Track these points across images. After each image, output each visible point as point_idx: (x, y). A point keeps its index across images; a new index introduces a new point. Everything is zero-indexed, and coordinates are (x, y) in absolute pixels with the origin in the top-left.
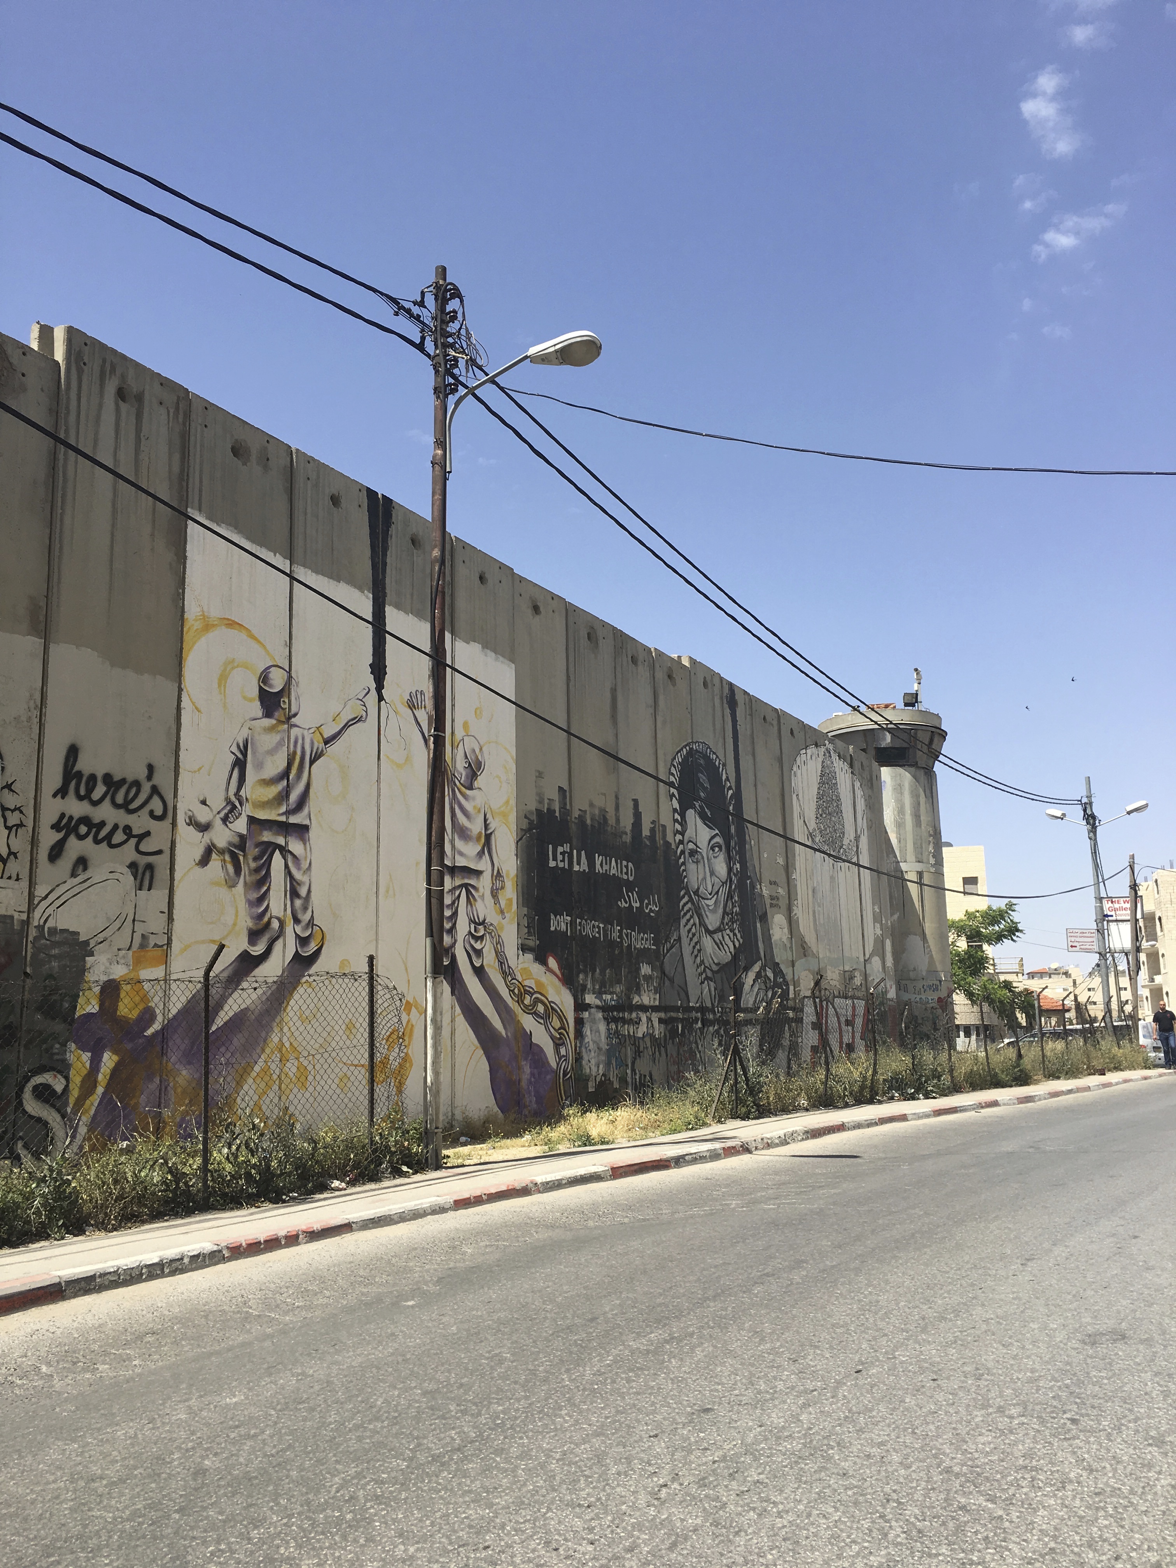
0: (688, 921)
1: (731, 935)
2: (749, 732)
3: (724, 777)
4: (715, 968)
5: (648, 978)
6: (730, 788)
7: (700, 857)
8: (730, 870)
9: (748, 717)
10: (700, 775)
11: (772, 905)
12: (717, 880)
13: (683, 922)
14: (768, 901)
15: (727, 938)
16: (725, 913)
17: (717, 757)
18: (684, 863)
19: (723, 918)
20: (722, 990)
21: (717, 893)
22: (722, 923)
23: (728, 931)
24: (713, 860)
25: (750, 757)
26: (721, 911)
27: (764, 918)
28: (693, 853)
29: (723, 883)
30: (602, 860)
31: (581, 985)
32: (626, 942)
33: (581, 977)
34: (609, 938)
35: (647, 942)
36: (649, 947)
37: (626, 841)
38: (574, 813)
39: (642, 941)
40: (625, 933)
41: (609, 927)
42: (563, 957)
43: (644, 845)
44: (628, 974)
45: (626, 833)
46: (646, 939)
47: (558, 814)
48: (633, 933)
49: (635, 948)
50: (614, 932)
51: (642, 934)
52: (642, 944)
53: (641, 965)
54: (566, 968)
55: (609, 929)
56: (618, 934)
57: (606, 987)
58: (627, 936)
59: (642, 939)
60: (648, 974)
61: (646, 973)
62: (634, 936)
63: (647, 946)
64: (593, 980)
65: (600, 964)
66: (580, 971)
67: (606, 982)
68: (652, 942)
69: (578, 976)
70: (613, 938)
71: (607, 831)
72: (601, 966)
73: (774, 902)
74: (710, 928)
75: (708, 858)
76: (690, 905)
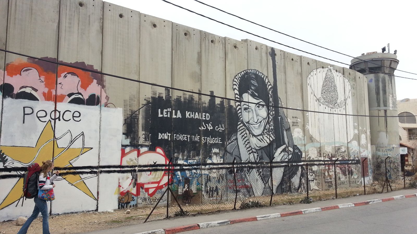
0: (242, 132)
1: (268, 136)
2: (283, 65)
3: (267, 81)
4: (257, 148)
5: (216, 154)
6: (270, 85)
7: (250, 110)
8: (268, 114)
9: (283, 60)
10: (252, 81)
11: (293, 125)
12: (260, 118)
13: (239, 133)
14: (291, 124)
15: (265, 138)
16: (265, 129)
17: (263, 74)
18: (241, 112)
19: (264, 130)
20: (262, 156)
21: (261, 122)
22: (263, 132)
23: (266, 135)
24: (258, 111)
25: (283, 74)
26: (262, 128)
27: (288, 130)
28: (245, 109)
29: (264, 119)
30: (190, 113)
31: (176, 157)
32: (204, 141)
33: (176, 155)
34: (193, 140)
35: (217, 141)
36: (218, 142)
37: (205, 106)
38: (174, 97)
39: (214, 141)
40: (203, 138)
41: (193, 136)
42: (165, 148)
43: (216, 107)
44: (204, 152)
45: (205, 103)
46: (216, 140)
47: (164, 98)
48: (208, 138)
49: (209, 143)
50: (196, 138)
51: (214, 138)
52: (213, 142)
53: (213, 149)
54: (167, 151)
55: (193, 137)
56: (198, 139)
57: (190, 158)
58: (204, 139)
59: (214, 140)
60: (217, 152)
61: (215, 152)
62: (208, 139)
63: (216, 142)
64: (183, 156)
65: (187, 149)
66: (175, 153)
67: (190, 156)
68: (220, 141)
69: (174, 154)
70: (196, 140)
71: (193, 103)
72: (188, 150)
73: (295, 124)
74: (256, 134)
75: (255, 110)
76: (243, 127)
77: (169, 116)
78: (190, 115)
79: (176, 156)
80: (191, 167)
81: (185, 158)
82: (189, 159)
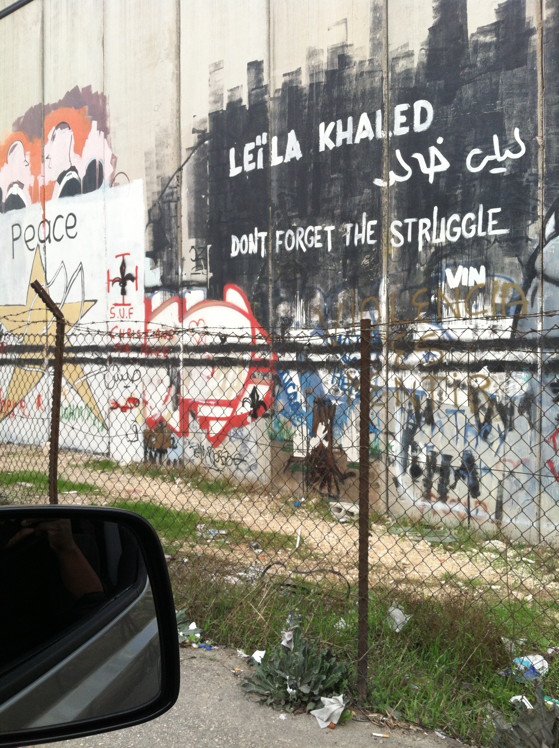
5: (468, 294)
30: (335, 128)
31: (282, 318)
32: (399, 241)
33: (283, 308)
34: (348, 243)
35: (473, 227)
36: (481, 234)
37: (410, 66)
38: (274, 85)
39: (455, 229)
40: (397, 227)
41: (349, 226)
42: (251, 287)
43: (470, 50)
44: (402, 291)
45: (409, 55)
46: (470, 223)
47: (245, 102)
48: (422, 221)
49: (427, 245)
50: (360, 231)
51: (456, 217)
52: (453, 234)
53: (448, 272)
54: (255, 299)
55: (349, 230)
56: (370, 233)
57: (335, 317)
58: (403, 230)
59: (456, 224)
60: (472, 284)
61: (464, 283)
62: (425, 225)
63: (471, 235)
64: (308, 310)
65: (324, 284)
66: (282, 300)
67: (337, 310)
68: (491, 223)
69: (276, 307)
70: (359, 241)
71: (349, 76)
72: (326, 289)
77: (260, 166)
78: (333, 136)
79: (282, 314)
80: (339, 355)
81: (316, 318)
82: (330, 321)
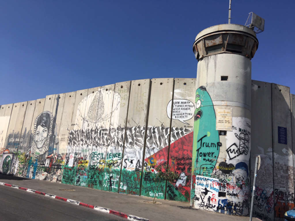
0: (33, 147)
1: (45, 149)
3: (51, 115)
4: (38, 156)
6: (53, 117)
7: (39, 134)
8: (48, 135)
9: (64, 99)
10: (44, 118)
12: (43, 138)
13: (32, 147)
16: (44, 144)
17: (50, 112)
19: (43, 145)
22: (43, 146)
23: (44, 148)
28: (37, 134)
29: (45, 138)
30: (17, 139)
38: (14, 133)
43: (26, 135)
45: (22, 134)
71: (19, 134)
73: (62, 139)
74: (39, 147)
75: (42, 134)
76: (34, 144)
77: (11, 141)
